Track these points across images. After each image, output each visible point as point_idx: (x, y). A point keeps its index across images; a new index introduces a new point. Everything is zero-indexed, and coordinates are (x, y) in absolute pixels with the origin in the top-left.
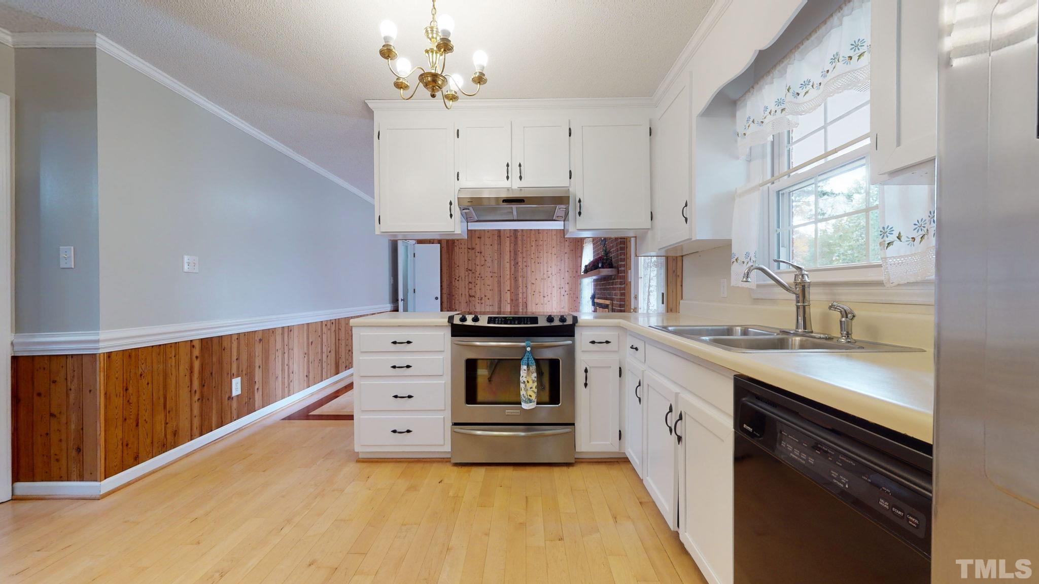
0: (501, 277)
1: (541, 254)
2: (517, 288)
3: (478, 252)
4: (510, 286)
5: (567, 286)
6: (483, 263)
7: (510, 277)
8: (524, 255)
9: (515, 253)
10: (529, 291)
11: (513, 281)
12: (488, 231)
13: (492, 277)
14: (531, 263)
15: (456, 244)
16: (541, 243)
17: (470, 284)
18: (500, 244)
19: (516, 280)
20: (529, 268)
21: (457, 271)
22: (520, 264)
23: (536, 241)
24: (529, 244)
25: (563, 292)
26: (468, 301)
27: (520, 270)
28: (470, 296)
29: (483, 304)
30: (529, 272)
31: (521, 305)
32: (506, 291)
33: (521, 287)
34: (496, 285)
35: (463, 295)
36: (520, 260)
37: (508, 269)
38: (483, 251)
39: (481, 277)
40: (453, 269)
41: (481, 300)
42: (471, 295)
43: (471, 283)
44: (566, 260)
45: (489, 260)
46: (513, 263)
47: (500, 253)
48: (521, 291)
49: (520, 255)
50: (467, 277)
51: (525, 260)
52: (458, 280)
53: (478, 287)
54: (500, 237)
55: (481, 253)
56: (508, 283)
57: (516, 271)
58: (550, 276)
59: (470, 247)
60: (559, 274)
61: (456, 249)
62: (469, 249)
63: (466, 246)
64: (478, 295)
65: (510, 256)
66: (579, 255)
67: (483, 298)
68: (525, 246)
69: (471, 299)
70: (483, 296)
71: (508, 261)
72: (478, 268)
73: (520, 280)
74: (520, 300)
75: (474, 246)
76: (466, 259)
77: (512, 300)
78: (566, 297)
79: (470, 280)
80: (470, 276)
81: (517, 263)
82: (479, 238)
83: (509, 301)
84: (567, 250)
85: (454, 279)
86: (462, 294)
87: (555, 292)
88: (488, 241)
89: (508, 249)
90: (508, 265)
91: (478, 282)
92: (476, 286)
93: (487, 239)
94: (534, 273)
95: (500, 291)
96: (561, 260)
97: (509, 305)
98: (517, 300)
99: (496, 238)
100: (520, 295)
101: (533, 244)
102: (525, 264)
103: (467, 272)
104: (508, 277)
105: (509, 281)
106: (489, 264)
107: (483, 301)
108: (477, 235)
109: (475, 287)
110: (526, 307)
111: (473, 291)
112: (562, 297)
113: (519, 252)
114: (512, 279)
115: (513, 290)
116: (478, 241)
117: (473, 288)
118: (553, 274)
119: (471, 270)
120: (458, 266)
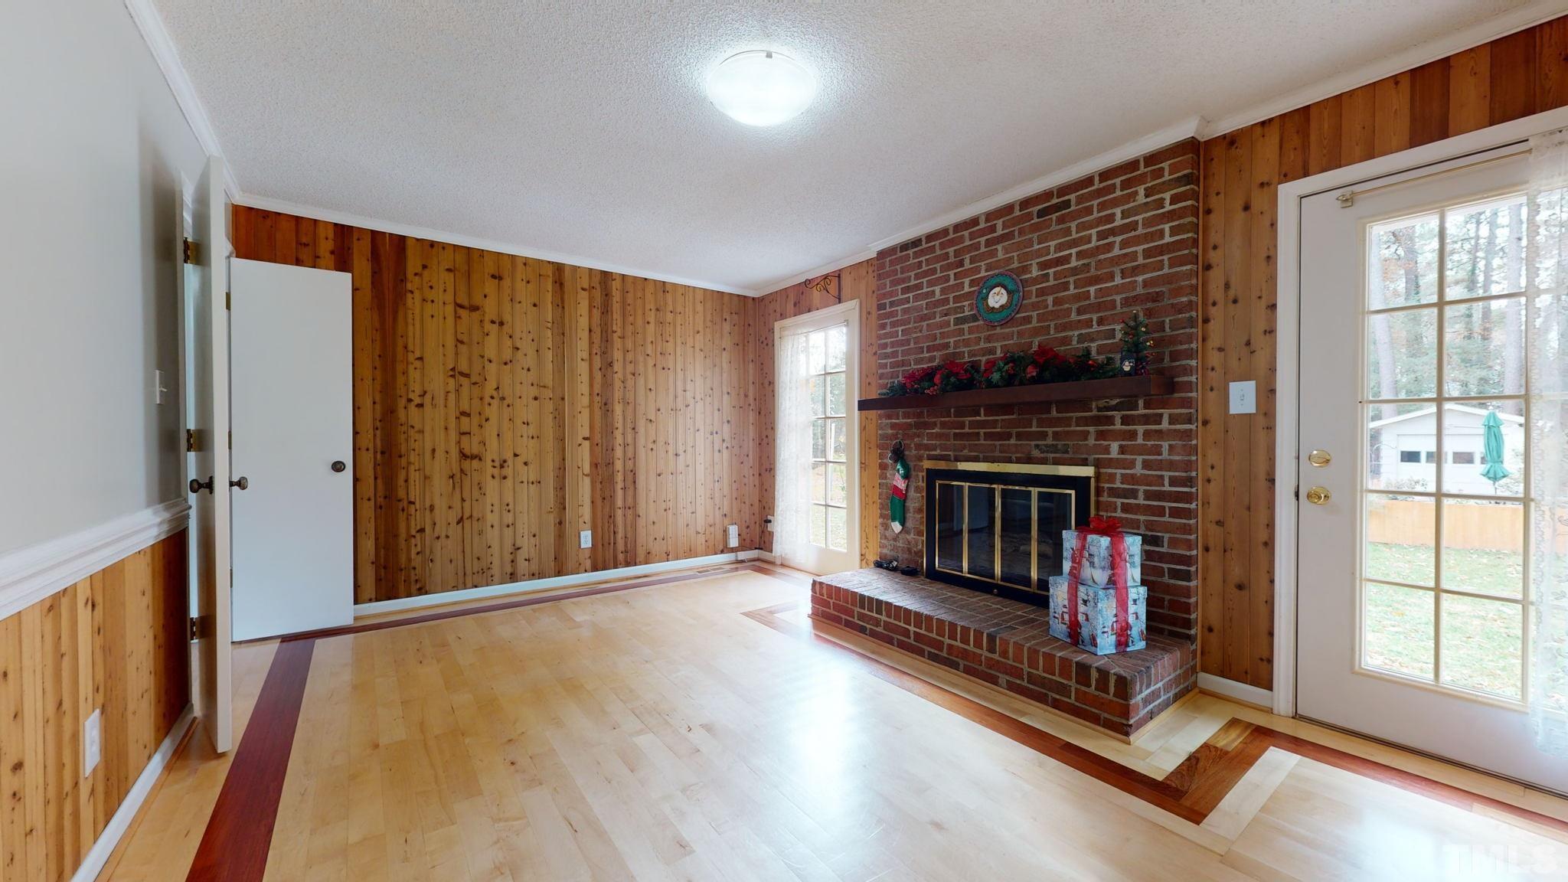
0: (563, 399)
1: (670, 346)
2: (609, 430)
3: (493, 322)
4: (592, 428)
5: (726, 427)
6: (507, 354)
7: (591, 402)
8: (630, 346)
9: (603, 338)
10: (641, 441)
11: (598, 413)
12: (526, 262)
13: (536, 399)
14: (646, 366)
15: (409, 286)
16: (669, 317)
17: (464, 420)
18: (560, 304)
19: (606, 408)
20: (641, 381)
21: (414, 375)
22: (617, 367)
23: (657, 310)
24: (640, 312)
25: (717, 438)
26: (456, 470)
27: (618, 384)
28: (464, 456)
29: (509, 482)
30: (641, 391)
31: (619, 478)
32: (580, 440)
33: (620, 430)
34: (549, 421)
35: (440, 454)
36: (617, 355)
37: (585, 377)
38: (507, 318)
39: (503, 399)
40: (400, 368)
41: (502, 467)
42: (467, 451)
43: (469, 415)
44: (725, 365)
45: (527, 347)
46: (597, 362)
47: (561, 330)
48: (619, 439)
49: (617, 343)
50: (452, 397)
51: (630, 356)
52: (420, 406)
53: (491, 429)
54: (561, 284)
55: (501, 324)
56: (584, 419)
57: (607, 384)
58: (691, 402)
59: (463, 299)
60: (709, 399)
61: (409, 301)
62: (462, 307)
63: (449, 298)
64: (491, 453)
65: (591, 343)
66: (751, 356)
67: (510, 462)
68: (631, 319)
69: (466, 464)
70: (509, 455)
71: (586, 355)
72: (492, 369)
73: (618, 409)
74: (619, 465)
75: (477, 300)
76: (450, 342)
77: (595, 465)
78: (725, 453)
79: (465, 407)
80: (465, 391)
81: (611, 364)
82: (493, 277)
83: (587, 469)
84: (727, 342)
85: (402, 402)
86: (434, 451)
87: (701, 441)
88: (523, 292)
89: (584, 322)
90: (583, 368)
91: (492, 412)
92: (487, 425)
93: (520, 285)
94: (653, 392)
95: (563, 440)
96: (715, 366)
97: (587, 481)
98: (610, 464)
99: (550, 290)
100: (619, 452)
101: (652, 320)
102: (630, 368)
103: (451, 381)
104: (586, 400)
105: (586, 413)
106: (530, 361)
107: (508, 471)
108: (490, 267)
109: (481, 426)
110: (635, 482)
111: (475, 440)
112: (716, 454)
113: (615, 335)
114: (597, 406)
115: (597, 438)
116: (490, 286)
117: (475, 429)
118: (698, 398)
119: (467, 376)
120: (421, 359)
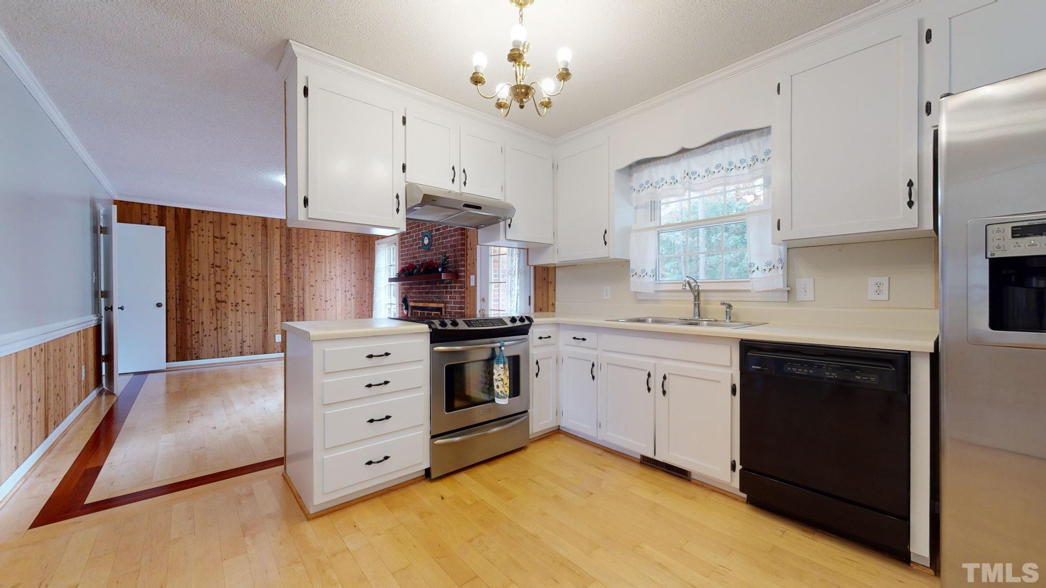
0: (267, 276)
1: (323, 252)
2: (290, 290)
3: (232, 244)
4: (281, 289)
5: (353, 288)
6: (239, 257)
7: (281, 277)
8: (301, 252)
9: (287, 250)
10: (307, 295)
11: (284, 283)
12: (248, 217)
13: (253, 276)
14: (309, 261)
15: (192, 230)
16: (322, 239)
17: (218, 286)
18: (266, 235)
19: (289, 280)
20: (307, 267)
21: (194, 266)
22: (295, 262)
23: (316, 236)
24: (306, 238)
25: (348, 294)
26: (214, 307)
27: (295, 269)
28: (218, 301)
29: (240, 313)
30: (307, 273)
31: (296, 311)
32: (276, 295)
33: (296, 290)
34: (260, 286)
35: (206, 300)
36: (294, 257)
37: (278, 267)
38: (239, 241)
39: (237, 276)
40: (187, 265)
41: (236, 306)
42: (219, 299)
43: (220, 284)
44: (353, 260)
45: (248, 254)
46: (284, 260)
47: (266, 247)
48: (296, 294)
49: (295, 251)
50: (212, 276)
51: (301, 257)
52: (197, 280)
53: (231, 290)
54: (266, 226)
55: (236, 244)
56: (278, 284)
57: (289, 270)
58: (334, 277)
59: (217, 234)
60: (344, 276)
61: (192, 236)
62: (217, 238)
63: (211, 234)
64: (231, 300)
65: (281, 252)
66: (367, 256)
67: (240, 304)
68: (302, 241)
69: (219, 305)
70: (240, 301)
71: (278, 257)
72: (231, 264)
73: (295, 281)
74: (295, 305)
75: (224, 234)
76: (211, 253)
77: (283, 306)
78: (353, 301)
79: (218, 279)
80: (218, 273)
81: (291, 261)
82: (232, 224)
83: (279, 307)
84: (353, 249)
85: (189, 279)
86: (203, 299)
87: (339, 294)
88: (248, 231)
89: (277, 243)
90: (277, 263)
91: (232, 282)
92: (229, 288)
93: (246, 228)
94: (314, 273)
95: (267, 294)
96: (347, 260)
97: (279, 313)
98: (291, 305)
99: (260, 229)
100: (295, 300)
101: (313, 241)
102: (301, 262)
103: (212, 269)
104: (278, 277)
105: (278, 283)
106: (251, 260)
107: (239, 308)
108: (230, 220)
109: (226, 288)
110: (303, 313)
111: (223, 295)
112: (348, 301)
113: (293, 248)
114: (284, 280)
115: (284, 294)
116: (231, 228)
117: (223, 289)
118: (338, 275)
119: (220, 267)
120: (197, 260)
